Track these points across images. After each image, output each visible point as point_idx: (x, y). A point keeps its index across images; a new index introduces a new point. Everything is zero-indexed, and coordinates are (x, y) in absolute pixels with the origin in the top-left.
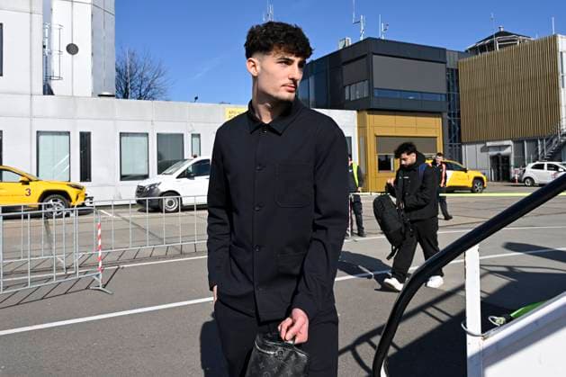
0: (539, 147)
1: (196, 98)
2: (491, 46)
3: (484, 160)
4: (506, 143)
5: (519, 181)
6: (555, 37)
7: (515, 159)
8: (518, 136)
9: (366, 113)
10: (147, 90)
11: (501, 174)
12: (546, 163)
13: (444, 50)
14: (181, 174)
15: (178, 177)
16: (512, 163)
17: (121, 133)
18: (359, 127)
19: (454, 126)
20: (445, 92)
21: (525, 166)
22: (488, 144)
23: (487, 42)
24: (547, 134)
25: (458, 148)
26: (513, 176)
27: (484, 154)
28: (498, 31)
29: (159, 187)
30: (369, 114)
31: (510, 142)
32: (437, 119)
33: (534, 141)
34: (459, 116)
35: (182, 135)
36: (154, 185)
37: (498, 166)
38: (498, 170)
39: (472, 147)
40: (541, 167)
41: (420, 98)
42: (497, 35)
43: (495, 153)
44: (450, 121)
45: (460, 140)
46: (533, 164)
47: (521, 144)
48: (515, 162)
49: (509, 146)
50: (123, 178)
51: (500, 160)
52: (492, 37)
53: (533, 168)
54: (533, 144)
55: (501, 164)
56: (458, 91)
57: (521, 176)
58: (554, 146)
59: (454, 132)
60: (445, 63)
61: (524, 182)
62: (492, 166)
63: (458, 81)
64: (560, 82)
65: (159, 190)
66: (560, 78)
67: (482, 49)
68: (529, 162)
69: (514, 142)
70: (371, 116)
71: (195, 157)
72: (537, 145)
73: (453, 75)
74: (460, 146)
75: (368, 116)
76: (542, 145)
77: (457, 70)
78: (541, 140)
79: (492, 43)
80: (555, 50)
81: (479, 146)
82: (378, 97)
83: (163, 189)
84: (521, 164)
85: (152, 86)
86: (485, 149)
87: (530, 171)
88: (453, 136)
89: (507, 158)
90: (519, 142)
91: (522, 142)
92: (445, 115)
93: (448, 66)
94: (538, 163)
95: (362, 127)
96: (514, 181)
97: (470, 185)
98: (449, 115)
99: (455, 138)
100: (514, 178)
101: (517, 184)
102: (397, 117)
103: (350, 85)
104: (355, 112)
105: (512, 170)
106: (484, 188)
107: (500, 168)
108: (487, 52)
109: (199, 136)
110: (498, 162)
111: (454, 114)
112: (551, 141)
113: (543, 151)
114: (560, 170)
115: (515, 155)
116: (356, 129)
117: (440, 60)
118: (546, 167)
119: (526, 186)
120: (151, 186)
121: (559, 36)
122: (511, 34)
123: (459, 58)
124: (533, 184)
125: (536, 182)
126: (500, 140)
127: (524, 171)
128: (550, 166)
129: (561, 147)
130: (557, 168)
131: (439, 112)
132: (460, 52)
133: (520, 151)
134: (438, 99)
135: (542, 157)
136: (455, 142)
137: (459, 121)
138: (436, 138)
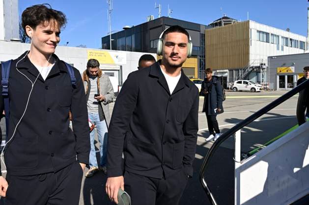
2: (220, 24)
4: (225, 71)
5: (231, 89)
6: (248, 21)
7: (229, 79)
12: (243, 81)
13: (199, 25)
16: (228, 80)
19: (203, 63)
20: (199, 46)
21: (233, 82)
22: (218, 71)
23: (218, 21)
24: (243, 67)
28: (223, 16)
31: (227, 70)
32: (195, 59)
33: (237, 70)
34: (205, 57)
40: (240, 82)
42: (223, 18)
43: (220, 76)
44: (200, 60)
46: (237, 81)
47: (232, 72)
48: (229, 80)
49: (226, 72)
52: (220, 19)
53: (238, 83)
54: (237, 72)
55: (223, 81)
56: (205, 45)
57: (232, 86)
58: (246, 73)
59: (202, 65)
60: (200, 31)
61: (233, 89)
63: (204, 40)
64: (250, 43)
66: (250, 41)
67: (216, 24)
68: (235, 80)
69: (229, 70)
72: (239, 72)
73: (203, 36)
76: (241, 72)
77: (204, 35)
78: (241, 70)
79: (221, 22)
80: (248, 28)
84: (232, 81)
87: (236, 85)
88: (202, 67)
89: (225, 78)
90: (231, 70)
91: (233, 70)
92: (199, 57)
93: (202, 33)
94: (239, 80)
96: (228, 89)
98: (200, 57)
100: (229, 87)
101: (230, 90)
103: (153, 40)
104: (156, 54)
105: (228, 84)
108: (218, 27)
110: (222, 80)
111: (202, 56)
112: (245, 71)
113: (241, 75)
114: (249, 84)
115: (230, 76)
117: (198, 30)
118: (242, 82)
119: (234, 91)
121: (250, 21)
122: (229, 18)
123: (205, 28)
124: (237, 91)
125: (238, 89)
126: (223, 69)
127: (233, 84)
128: (244, 82)
129: (249, 73)
130: (247, 83)
131: (196, 56)
132: (206, 26)
133: (232, 75)
134: (196, 49)
135: (241, 78)
136: (202, 70)
137: (205, 60)
138: (194, 68)
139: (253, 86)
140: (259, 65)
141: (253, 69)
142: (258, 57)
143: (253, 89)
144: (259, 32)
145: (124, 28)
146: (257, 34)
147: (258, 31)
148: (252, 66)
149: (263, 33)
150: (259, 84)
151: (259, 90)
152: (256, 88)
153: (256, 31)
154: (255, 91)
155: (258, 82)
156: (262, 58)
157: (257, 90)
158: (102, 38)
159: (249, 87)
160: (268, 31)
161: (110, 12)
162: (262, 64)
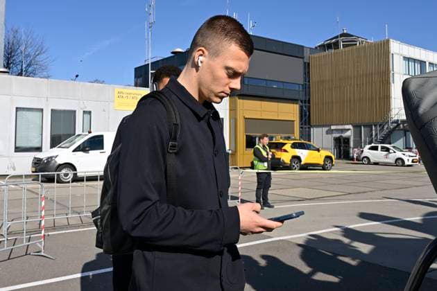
0: (374, 132)
1: (77, 76)
2: (336, 45)
3: (329, 140)
4: (347, 127)
5: (357, 160)
6: (388, 41)
7: (354, 141)
8: (358, 122)
9: (237, 98)
10: (29, 65)
11: (342, 152)
12: (380, 146)
13: (303, 47)
14: (77, 148)
15: (74, 151)
16: (352, 144)
17: (17, 108)
18: (230, 110)
19: (305, 113)
20: (301, 82)
21: (362, 148)
22: (333, 127)
23: (334, 40)
24: (380, 121)
25: (307, 129)
26: (351, 155)
27: (330, 136)
28: (342, 32)
29: (56, 159)
30: (239, 98)
31: (350, 127)
32: (295, 105)
33: (369, 126)
34: (309, 102)
35: (75, 111)
36: (51, 157)
37: (340, 147)
38: (340, 149)
39: (320, 129)
40: (375, 148)
41: (282, 87)
42: (342, 35)
43: (338, 135)
44: (302, 107)
45: (309, 124)
46: (369, 146)
47: (359, 129)
48: (354, 144)
49: (349, 129)
50: (18, 149)
51: (342, 141)
52: (337, 37)
53: (369, 149)
54: (369, 129)
55: (343, 145)
56: (309, 82)
57: (359, 156)
58: (386, 131)
59: (305, 115)
60: (303, 58)
61: (362, 160)
62: (335, 146)
63: (309, 72)
64: (391, 79)
65: (56, 162)
66: (391, 75)
67: (329, 46)
68: (365, 144)
69: (354, 126)
70: (241, 101)
71: (90, 132)
72: (372, 130)
73: (307, 66)
74: (309, 128)
75: (238, 101)
76: (376, 130)
77: (309, 64)
78: (375, 126)
79: (338, 41)
80: (388, 52)
81: (325, 129)
82: (248, 85)
83: (60, 161)
84: (359, 144)
85: (33, 62)
86: (330, 132)
87: (367, 152)
88: (304, 119)
89: (347, 140)
90: (357, 127)
91: (360, 127)
92: (299, 102)
93: (305, 61)
94: (373, 145)
95: (233, 110)
96: (353, 159)
97: (322, 163)
98: (302, 102)
99: (306, 120)
100: (353, 156)
101: (356, 162)
102: (263, 102)
105: (351, 151)
106: (333, 165)
107: (342, 148)
108: (333, 51)
109: (90, 113)
110: (340, 143)
111: (305, 101)
112: (383, 127)
113: (376, 135)
114: (391, 151)
115: (354, 137)
116: (228, 111)
117: (299, 56)
118: (379, 148)
119: (363, 164)
120: (49, 158)
121: (391, 40)
122: (352, 36)
123: (310, 54)
124: (369, 163)
125: (372, 161)
126: (342, 125)
127: (362, 151)
128: (382, 148)
129: (391, 132)
130: (388, 150)
131: (297, 100)
132: (311, 48)
133: (358, 135)
134: (297, 89)
135: (376, 140)
136: (305, 125)
137: (309, 107)
138: (294, 121)
139: (399, 154)
141: (398, 125)
143: (400, 161)
144: (408, 59)
145: (172, 53)
146: (404, 63)
147: (405, 58)
148: (396, 118)
149: (415, 60)
150: (411, 151)
151: (410, 163)
152: (405, 158)
153: (402, 57)
154: (403, 164)
155: (406, 148)
157: (407, 163)
158: (136, 69)
159: (392, 158)
160: (423, 58)
161: (151, 25)
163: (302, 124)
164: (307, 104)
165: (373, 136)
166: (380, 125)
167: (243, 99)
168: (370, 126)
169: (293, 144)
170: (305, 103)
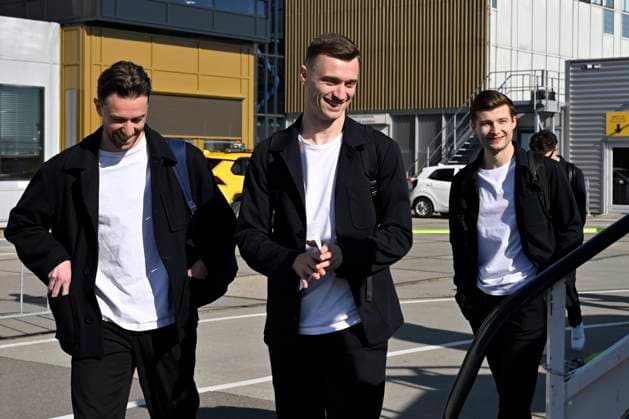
0: (444, 132)
4: (379, 119)
8: (404, 106)
9: (83, 32)
18: (64, 65)
19: (271, 78)
21: (415, 173)
30: (90, 34)
31: (386, 119)
32: (245, 56)
33: (433, 118)
34: (282, 50)
40: (445, 175)
41: (209, 6)
44: (261, 61)
45: (281, 110)
46: (430, 170)
47: (406, 125)
49: (383, 126)
53: (432, 177)
54: (431, 125)
59: (271, 86)
61: (414, 207)
68: (422, 165)
69: (396, 118)
70: (96, 39)
72: (439, 128)
75: (87, 38)
76: (450, 129)
78: (449, 117)
84: (408, 168)
87: (425, 184)
88: (267, 97)
90: (404, 119)
91: (410, 119)
92: (255, 48)
94: (441, 166)
98: (262, 47)
99: (271, 100)
102: (156, 46)
104: (56, 26)
111: (271, 46)
113: (450, 141)
116: (57, 68)
125: (436, 209)
126: (365, 112)
127: (415, 183)
133: (405, 139)
135: (449, 155)
136: (271, 111)
137: (282, 61)
138: (241, 100)
140: (527, 97)
142: (524, 63)
156: (539, 65)
162: (541, 95)
163: (261, 110)
164: (276, 56)
165: (443, 145)
166: (460, 116)
167: (100, 35)
168: (437, 118)
169: (239, 162)
170: (271, 50)
